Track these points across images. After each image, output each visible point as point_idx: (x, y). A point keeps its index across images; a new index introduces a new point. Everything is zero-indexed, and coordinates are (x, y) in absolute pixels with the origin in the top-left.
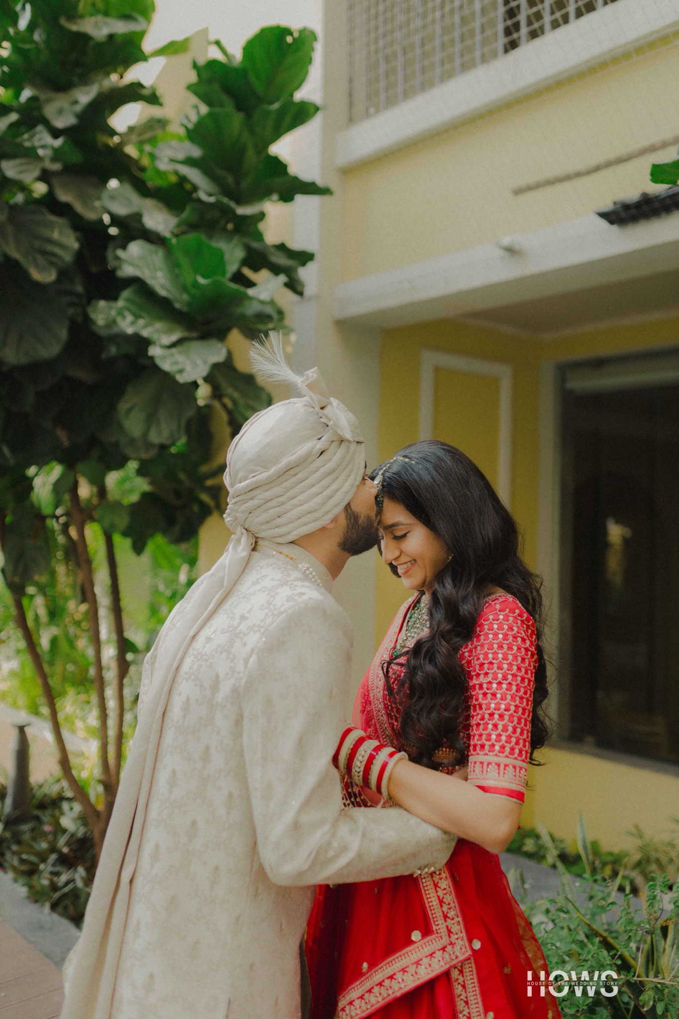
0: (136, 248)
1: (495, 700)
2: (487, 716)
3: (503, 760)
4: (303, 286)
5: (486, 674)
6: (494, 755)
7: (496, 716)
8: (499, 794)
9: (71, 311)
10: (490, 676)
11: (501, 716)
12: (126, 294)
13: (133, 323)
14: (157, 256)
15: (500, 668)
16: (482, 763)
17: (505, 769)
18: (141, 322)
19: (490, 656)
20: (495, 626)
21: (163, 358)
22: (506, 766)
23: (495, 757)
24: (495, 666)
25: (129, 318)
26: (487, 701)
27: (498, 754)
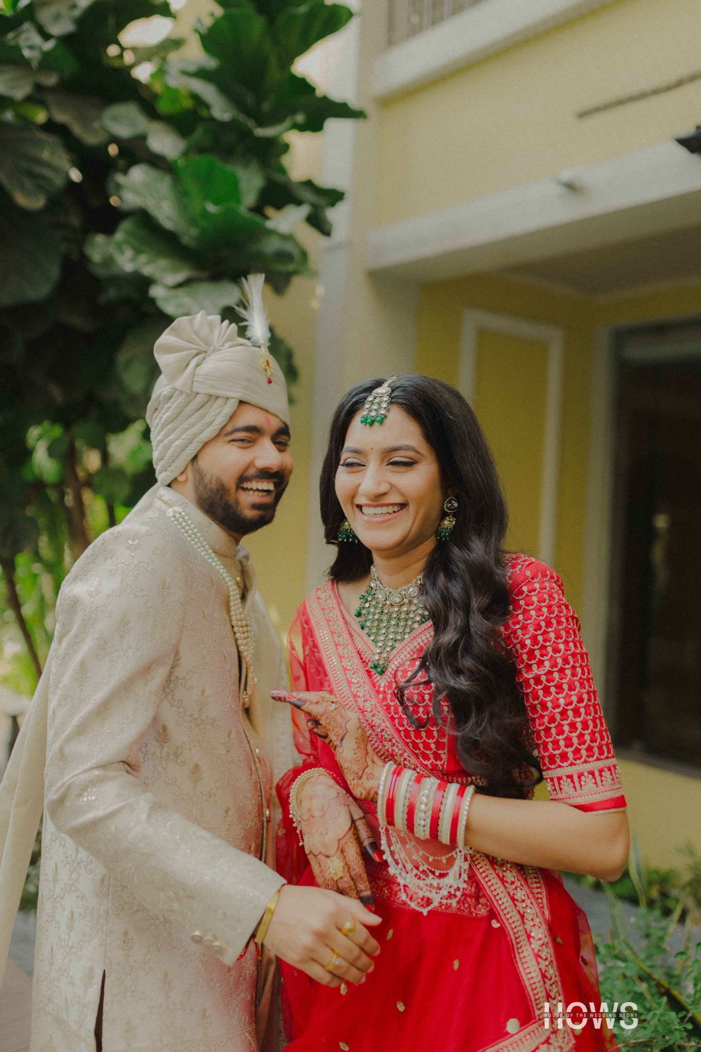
0: (138, 174)
1: (562, 693)
2: (558, 717)
3: (595, 765)
4: (331, 225)
5: (540, 663)
6: (582, 763)
7: (570, 713)
8: (602, 809)
9: (63, 247)
10: (547, 664)
11: (576, 712)
12: (126, 226)
13: (133, 259)
14: (164, 184)
15: (556, 650)
16: (570, 777)
17: (601, 775)
18: (143, 258)
19: (540, 638)
20: (535, 599)
21: (166, 299)
22: (601, 771)
23: (584, 764)
24: (550, 649)
25: (129, 253)
26: (552, 697)
27: (587, 759)
